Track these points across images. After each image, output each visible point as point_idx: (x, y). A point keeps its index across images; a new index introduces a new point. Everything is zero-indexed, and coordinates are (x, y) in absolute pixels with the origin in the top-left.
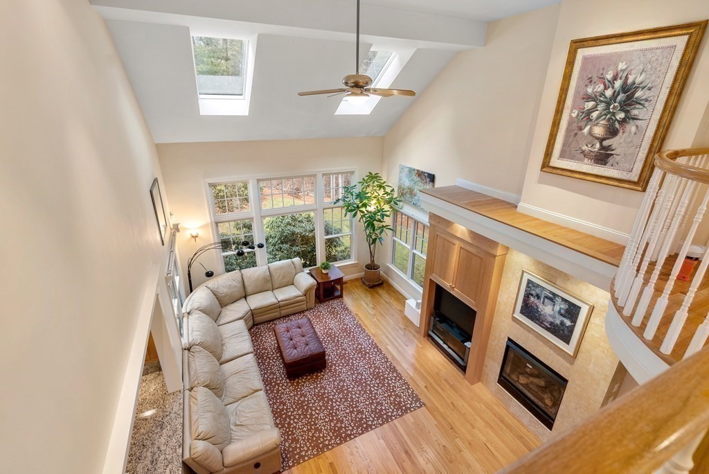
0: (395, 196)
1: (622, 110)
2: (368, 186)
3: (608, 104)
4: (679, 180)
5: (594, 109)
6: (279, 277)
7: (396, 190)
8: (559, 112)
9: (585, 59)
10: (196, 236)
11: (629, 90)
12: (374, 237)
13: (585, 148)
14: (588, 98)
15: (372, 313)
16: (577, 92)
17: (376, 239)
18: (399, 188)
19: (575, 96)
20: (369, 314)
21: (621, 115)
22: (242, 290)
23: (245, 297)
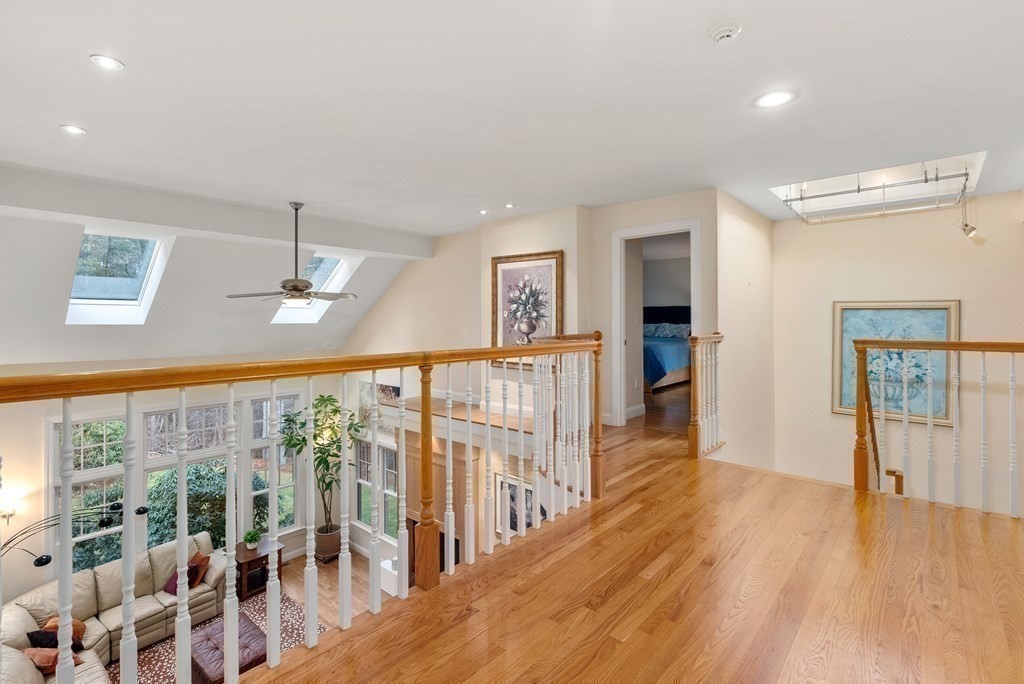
0: (356, 421)
1: (534, 310)
2: (319, 412)
3: (525, 306)
4: (576, 356)
5: (517, 310)
6: (167, 569)
7: (357, 414)
8: (495, 312)
9: (504, 272)
10: (11, 515)
11: (534, 294)
12: (327, 480)
13: (518, 342)
14: (512, 301)
15: (329, 596)
16: (504, 297)
17: (331, 482)
18: (361, 410)
19: (503, 301)
20: (325, 598)
21: (534, 314)
22: (93, 601)
23: (97, 616)
